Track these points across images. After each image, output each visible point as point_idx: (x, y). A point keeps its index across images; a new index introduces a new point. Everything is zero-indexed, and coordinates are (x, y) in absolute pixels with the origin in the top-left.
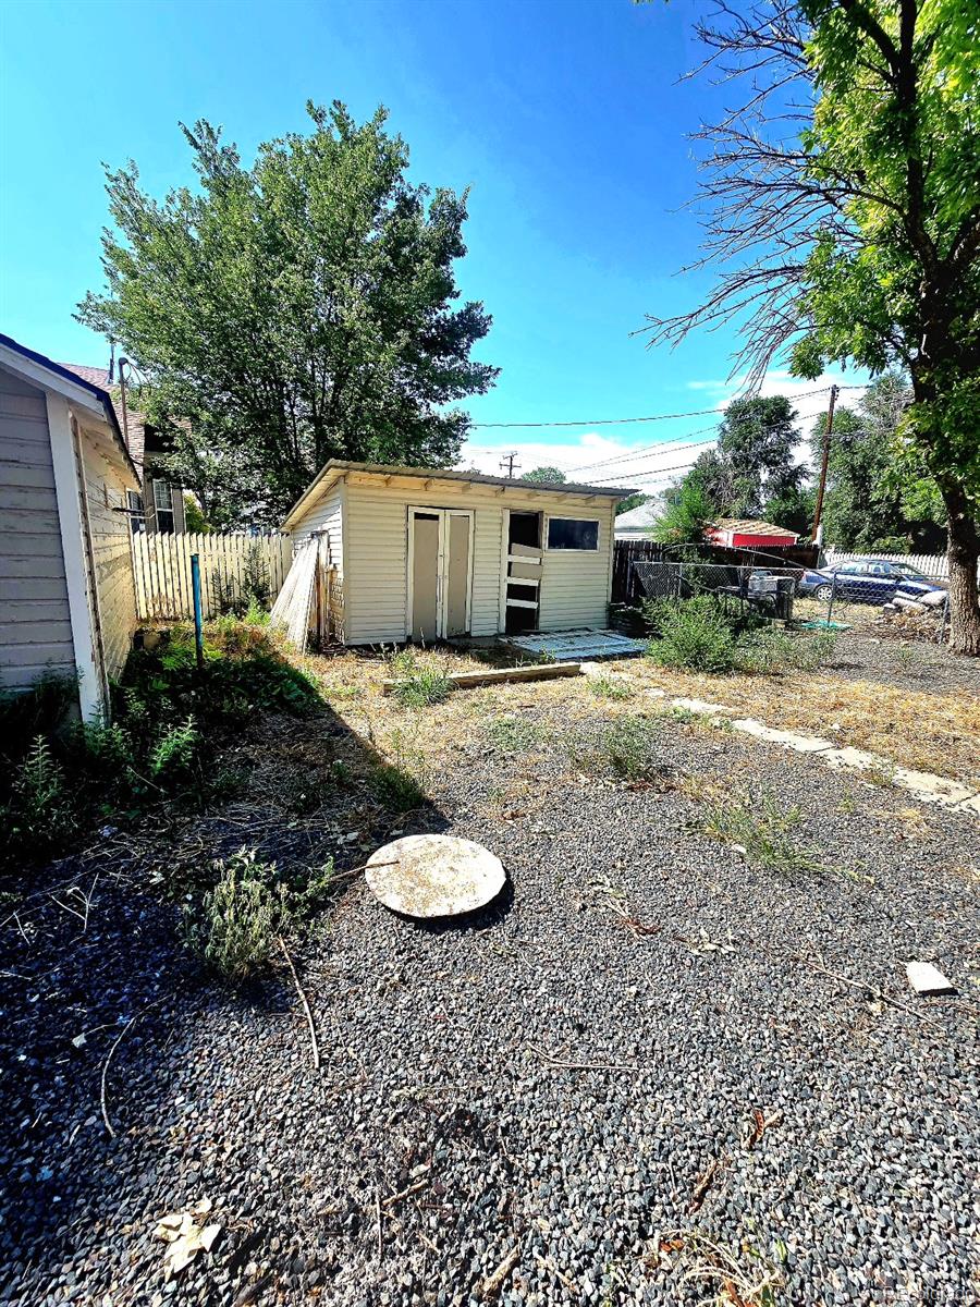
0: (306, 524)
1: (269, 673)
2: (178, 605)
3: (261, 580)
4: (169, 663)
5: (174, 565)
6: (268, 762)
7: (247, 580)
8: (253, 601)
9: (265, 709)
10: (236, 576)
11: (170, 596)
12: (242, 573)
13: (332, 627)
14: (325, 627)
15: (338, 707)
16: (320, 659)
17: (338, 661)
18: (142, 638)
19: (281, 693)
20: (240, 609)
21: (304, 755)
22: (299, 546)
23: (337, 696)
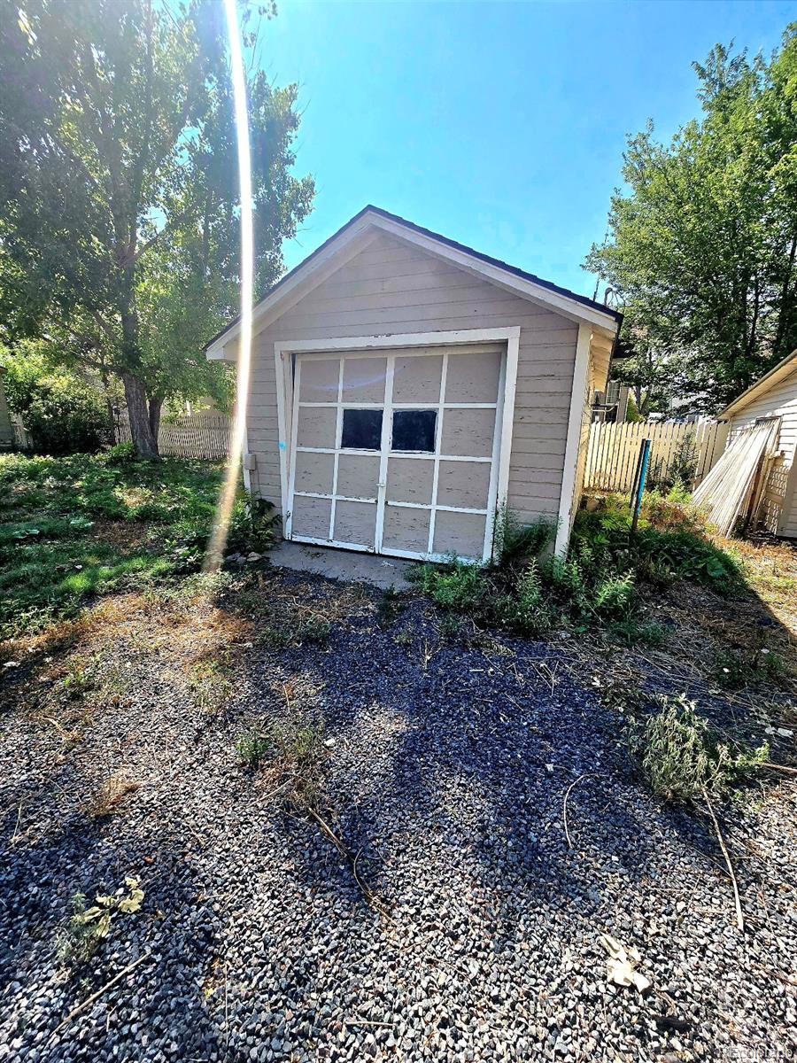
0: (751, 410)
1: (693, 548)
2: (612, 480)
3: (688, 464)
4: (607, 524)
5: (617, 448)
6: (688, 627)
7: (675, 462)
8: (679, 483)
9: (685, 578)
10: (666, 459)
11: (608, 472)
12: (672, 457)
13: (763, 515)
14: (755, 515)
15: (766, 596)
16: (747, 545)
17: (769, 551)
18: (586, 502)
19: (705, 567)
20: (666, 486)
21: (725, 632)
22: (739, 433)
23: (767, 585)
